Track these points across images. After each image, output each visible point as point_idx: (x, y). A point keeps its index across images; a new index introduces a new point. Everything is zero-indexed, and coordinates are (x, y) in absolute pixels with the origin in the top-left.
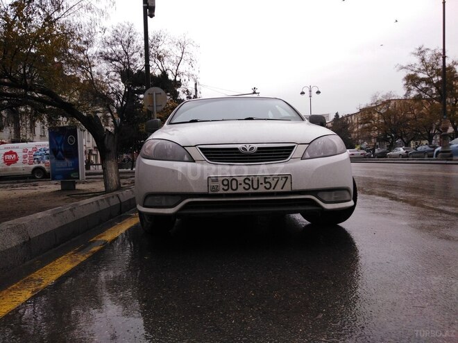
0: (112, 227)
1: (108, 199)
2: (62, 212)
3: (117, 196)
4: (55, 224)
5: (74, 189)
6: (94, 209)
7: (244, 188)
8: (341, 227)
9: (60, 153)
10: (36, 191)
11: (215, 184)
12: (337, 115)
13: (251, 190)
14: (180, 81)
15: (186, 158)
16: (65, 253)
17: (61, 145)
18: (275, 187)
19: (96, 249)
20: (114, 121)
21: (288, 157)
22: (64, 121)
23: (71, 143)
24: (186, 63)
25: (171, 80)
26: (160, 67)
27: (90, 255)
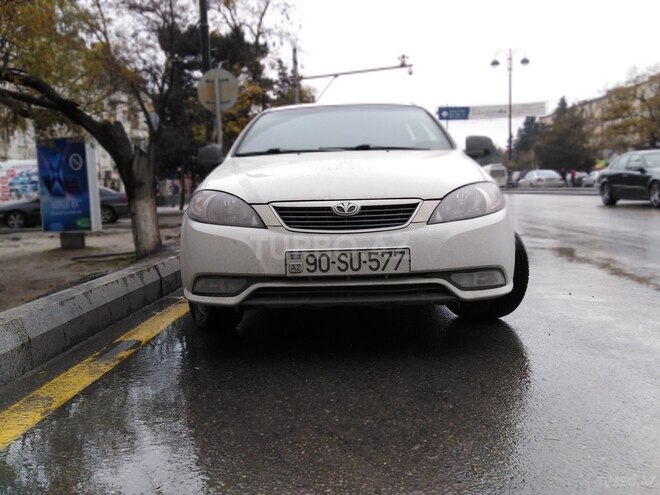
0: (147, 318)
1: (140, 274)
2: (73, 298)
3: (156, 267)
4: (64, 316)
5: (82, 246)
6: (120, 291)
7: (339, 268)
8: (503, 323)
9: (57, 185)
10: (18, 249)
11: (295, 263)
12: (563, 103)
13: (350, 272)
14: (265, 45)
15: (255, 222)
16: (80, 360)
17: (58, 171)
18: (385, 266)
19: (124, 354)
20: (148, 122)
21: (406, 221)
22: (62, 131)
23: (76, 166)
24: (277, 12)
25: (248, 45)
26: (230, 20)
27: (117, 362)
